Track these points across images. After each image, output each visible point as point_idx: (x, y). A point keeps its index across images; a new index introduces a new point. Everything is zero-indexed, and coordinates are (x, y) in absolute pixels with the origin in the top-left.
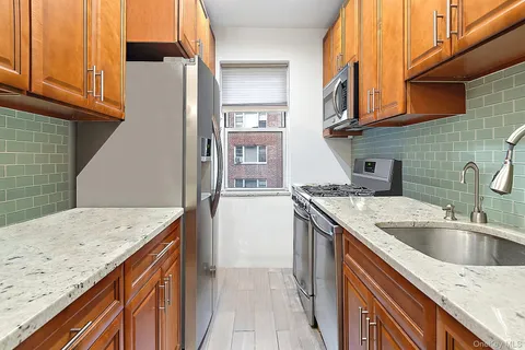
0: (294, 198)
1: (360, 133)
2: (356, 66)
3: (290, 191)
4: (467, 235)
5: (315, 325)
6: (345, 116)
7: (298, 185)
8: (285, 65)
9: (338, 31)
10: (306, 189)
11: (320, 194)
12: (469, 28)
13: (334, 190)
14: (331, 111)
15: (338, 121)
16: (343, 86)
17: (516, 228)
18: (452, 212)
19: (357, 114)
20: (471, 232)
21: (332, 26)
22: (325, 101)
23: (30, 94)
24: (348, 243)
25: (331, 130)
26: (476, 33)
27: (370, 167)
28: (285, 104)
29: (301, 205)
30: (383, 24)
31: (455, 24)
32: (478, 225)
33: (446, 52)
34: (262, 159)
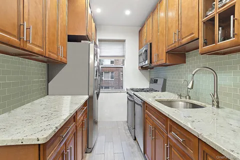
0: (127, 93)
1: (152, 68)
2: (151, 44)
3: (126, 90)
4: (183, 103)
5: (135, 139)
6: (147, 62)
7: (129, 88)
8: (124, 41)
9: (145, 29)
10: (132, 89)
11: (137, 91)
12: (183, 39)
13: (142, 90)
14: (142, 60)
15: (144, 64)
16: (146, 51)
17: (198, 101)
18: (180, 96)
19: (151, 62)
20: (184, 102)
21: (143, 27)
22: (140, 55)
23: (45, 57)
24: (146, 106)
25: (142, 67)
26: (184, 41)
27: (156, 81)
28: (124, 56)
29: (130, 95)
30: (160, 30)
31: (179, 37)
32: (188, 100)
33: (177, 45)
34: (112, 78)
